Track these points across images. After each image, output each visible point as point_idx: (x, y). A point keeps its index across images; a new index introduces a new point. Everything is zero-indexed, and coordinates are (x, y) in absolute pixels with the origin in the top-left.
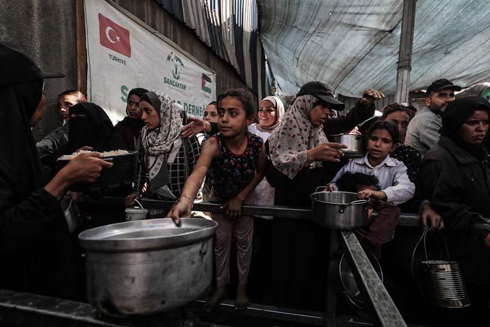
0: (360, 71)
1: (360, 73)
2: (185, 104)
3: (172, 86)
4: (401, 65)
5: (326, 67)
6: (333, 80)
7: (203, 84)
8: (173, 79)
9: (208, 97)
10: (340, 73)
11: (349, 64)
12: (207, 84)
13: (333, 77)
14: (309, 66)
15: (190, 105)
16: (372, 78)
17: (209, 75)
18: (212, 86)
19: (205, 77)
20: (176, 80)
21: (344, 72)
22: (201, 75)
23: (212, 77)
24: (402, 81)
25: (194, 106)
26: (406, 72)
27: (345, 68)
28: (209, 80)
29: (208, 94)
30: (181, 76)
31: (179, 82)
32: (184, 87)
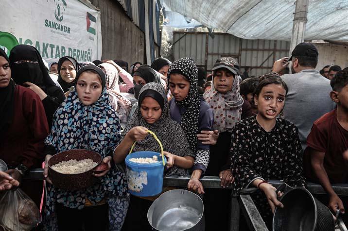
0: (254, 15)
1: (254, 18)
2: (70, 49)
3: (54, 30)
4: (298, 16)
5: (219, 7)
6: (225, 21)
7: (89, 24)
8: (56, 21)
9: (92, 39)
10: (233, 15)
11: (242, 7)
12: (93, 24)
13: (226, 18)
14: (202, 4)
15: (75, 50)
16: (265, 23)
17: (94, 13)
18: (97, 26)
19: (90, 17)
20: (58, 22)
21: (237, 14)
22: (86, 15)
23: (97, 16)
24: (298, 33)
25: (78, 51)
26: (302, 24)
27: (238, 10)
28: (94, 20)
29: (92, 35)
30: (65, 17)
31: (63, 24)
32: (68, 30)
